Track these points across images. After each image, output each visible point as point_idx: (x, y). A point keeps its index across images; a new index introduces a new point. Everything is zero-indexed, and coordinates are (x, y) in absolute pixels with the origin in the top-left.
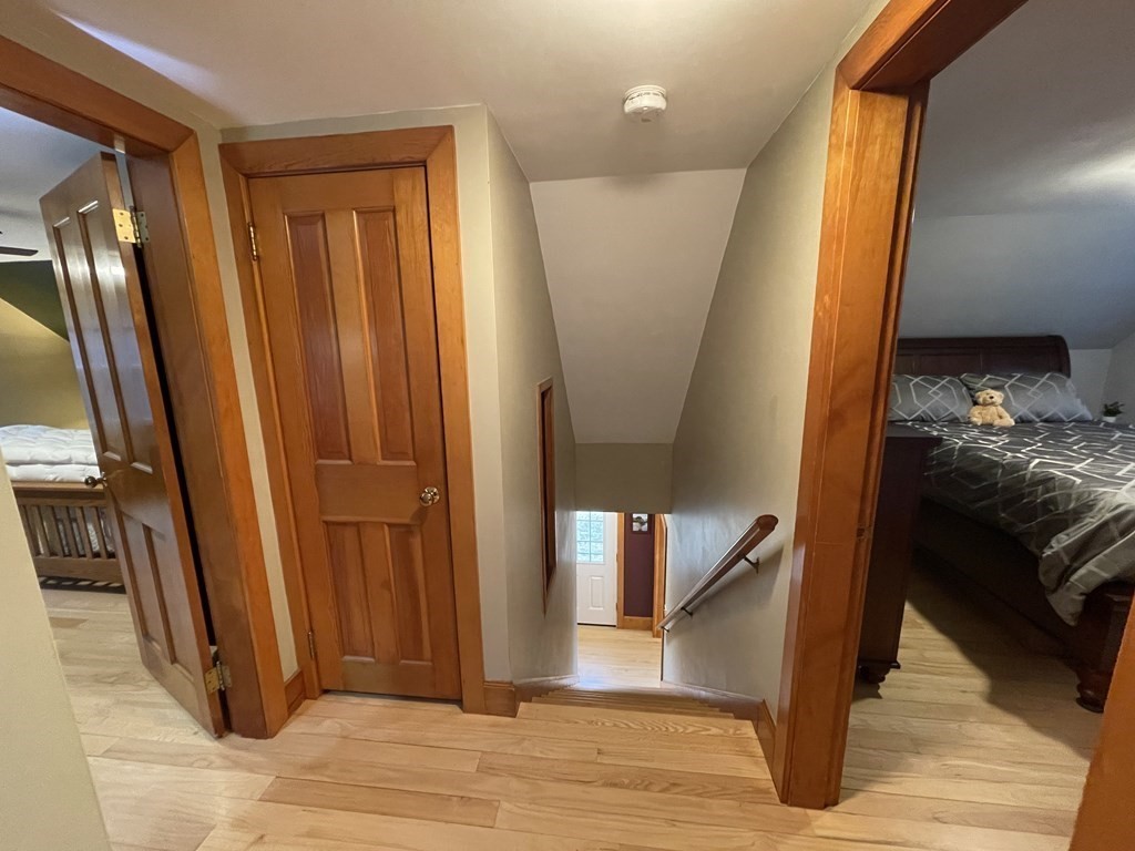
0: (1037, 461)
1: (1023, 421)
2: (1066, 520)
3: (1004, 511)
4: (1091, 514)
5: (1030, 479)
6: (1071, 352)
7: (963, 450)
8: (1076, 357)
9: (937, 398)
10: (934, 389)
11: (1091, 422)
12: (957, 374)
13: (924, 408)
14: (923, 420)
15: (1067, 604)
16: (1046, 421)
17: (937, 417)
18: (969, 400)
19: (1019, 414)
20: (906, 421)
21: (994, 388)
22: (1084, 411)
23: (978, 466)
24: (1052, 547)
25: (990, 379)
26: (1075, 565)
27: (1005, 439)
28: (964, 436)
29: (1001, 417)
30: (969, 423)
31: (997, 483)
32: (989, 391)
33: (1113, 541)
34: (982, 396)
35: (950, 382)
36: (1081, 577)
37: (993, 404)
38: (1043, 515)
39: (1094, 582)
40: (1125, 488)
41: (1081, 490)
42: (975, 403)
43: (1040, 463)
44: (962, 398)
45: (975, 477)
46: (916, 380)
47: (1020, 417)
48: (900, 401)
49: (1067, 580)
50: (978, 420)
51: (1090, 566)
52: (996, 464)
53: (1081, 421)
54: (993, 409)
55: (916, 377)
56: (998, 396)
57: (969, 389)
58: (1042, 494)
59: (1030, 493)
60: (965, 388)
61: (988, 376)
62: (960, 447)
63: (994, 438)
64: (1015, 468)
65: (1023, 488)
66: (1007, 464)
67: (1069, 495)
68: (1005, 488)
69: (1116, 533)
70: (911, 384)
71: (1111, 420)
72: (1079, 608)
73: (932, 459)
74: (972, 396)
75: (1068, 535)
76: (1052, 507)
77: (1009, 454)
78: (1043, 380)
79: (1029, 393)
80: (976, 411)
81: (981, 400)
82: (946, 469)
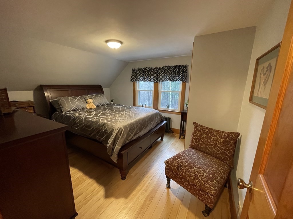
0: (101, 119)
1: (98, 106)
2: (110, 135)
3: (97, 135)
4: (114, 132)
5: (101, 125)
6: (103, 89)
7: (85, 119)
8: (104, 90)
9: (77, 103)
10: (76, 100)
11: (109, 104)
12: (81, 95)
13: (74, 106)
14: (75, 110)
15: (114, 158)
16: (102, 105)
17: (78, 108)
18: (85, 102)
19: (97, 104)
20: (70, 111)
21: (90, 98)
22: (108, 102)
23: (89, 123)
24: (109, 144)
25: (89, 96)
26: (114, 146)
27: (94, 113)
28: (85, 114)
29: (93, 106)
30: (87, 109)
31: (94, 128)
32: (89, 99)
33: (119, 137)
34: (88, 101)
35: (80, 98)
36: (116, 150)
37: (91, 103)
38: (105, 134)
39: (118, 150)
40: (118, 122)
41: (111, 125)
42: (87, 103)
43: (102, 119)
44: (84, 102)
45: (89, 127)
46: (70, 98)
47: (97, 105)
48: (67, 105)
49: (113, 152)
50: (88, 108)
51: (116, 146)
52: (93, 122)
53: (108, 104)
54: (91, 104)
55: (70, 97)
56: (91, 101)
57: (85, 99)
58: (104, 128)
59: (102, 129)
60: (84, 99)
61: (88, 95)
62: (84, 118)
63: (92, 113)
64: (97, 122)
65: (100, 128)
66: (95, 121)
67: (109, 127)
68: (96, 129)
69: (119, 135)
70: (69, 99)
71: (112, 103)
72: (117, 159)
73: (78, 123)
74: (86, 101)
75: (111, 139)
76: (106, 132)
77: (96, 118)
78: (100, 95)
79: (98, 99)
80: (88, 105)
81: (88, 102)
82: (82, 125)
